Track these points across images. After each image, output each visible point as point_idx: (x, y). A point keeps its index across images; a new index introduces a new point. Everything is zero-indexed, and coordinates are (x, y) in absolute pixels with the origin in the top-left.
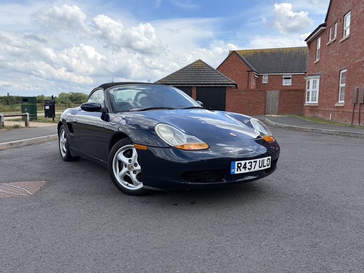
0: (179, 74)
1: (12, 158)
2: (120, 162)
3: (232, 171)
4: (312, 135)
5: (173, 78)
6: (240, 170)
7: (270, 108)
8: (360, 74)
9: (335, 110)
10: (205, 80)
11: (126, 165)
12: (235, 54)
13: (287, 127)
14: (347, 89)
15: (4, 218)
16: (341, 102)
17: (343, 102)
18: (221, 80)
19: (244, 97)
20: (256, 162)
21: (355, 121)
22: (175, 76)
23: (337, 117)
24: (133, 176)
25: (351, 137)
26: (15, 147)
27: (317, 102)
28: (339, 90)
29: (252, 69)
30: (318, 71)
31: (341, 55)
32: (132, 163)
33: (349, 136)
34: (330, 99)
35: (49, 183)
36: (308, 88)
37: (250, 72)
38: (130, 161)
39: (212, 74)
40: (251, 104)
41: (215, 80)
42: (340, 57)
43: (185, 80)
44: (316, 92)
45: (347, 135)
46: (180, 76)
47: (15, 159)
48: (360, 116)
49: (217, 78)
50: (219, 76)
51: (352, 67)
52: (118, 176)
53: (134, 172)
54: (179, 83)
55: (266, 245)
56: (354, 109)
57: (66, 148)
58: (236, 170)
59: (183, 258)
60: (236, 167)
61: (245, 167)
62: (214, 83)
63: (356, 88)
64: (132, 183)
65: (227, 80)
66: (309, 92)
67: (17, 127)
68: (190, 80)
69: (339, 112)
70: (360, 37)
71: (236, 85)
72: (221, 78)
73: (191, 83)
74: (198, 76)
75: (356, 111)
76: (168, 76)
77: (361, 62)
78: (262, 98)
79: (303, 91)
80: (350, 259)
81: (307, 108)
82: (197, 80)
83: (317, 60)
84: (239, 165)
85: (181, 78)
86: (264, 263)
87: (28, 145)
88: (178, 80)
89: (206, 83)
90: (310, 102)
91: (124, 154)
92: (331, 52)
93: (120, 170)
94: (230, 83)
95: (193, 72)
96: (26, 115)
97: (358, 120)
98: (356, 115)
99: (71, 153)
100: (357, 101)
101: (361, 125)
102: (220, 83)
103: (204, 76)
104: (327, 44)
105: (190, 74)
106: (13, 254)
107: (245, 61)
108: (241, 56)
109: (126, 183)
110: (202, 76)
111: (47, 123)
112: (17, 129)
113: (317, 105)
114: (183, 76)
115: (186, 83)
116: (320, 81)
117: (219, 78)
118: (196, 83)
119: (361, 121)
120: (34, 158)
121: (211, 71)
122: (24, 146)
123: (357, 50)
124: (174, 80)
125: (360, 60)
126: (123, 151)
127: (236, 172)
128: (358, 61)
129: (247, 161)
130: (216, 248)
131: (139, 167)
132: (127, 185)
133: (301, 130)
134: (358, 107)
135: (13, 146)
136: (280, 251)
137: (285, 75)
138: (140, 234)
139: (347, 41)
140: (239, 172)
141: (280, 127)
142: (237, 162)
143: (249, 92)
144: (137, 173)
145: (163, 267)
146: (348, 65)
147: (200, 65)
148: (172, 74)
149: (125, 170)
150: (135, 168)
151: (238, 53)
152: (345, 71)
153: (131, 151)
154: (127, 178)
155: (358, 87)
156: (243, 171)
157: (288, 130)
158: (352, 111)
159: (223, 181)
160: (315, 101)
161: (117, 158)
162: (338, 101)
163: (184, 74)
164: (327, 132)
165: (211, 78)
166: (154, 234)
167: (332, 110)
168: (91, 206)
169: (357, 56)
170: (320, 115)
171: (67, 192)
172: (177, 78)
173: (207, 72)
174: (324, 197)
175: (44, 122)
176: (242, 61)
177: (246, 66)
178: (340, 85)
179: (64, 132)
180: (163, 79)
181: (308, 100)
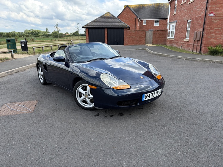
0: (97, 21)
1: (12, 83)
2: (80, 93)
3: (143, 99)
4: (173, 60)
5: (94, 23)
6: (147, 98)
7: (148, 40)
8: (199, 24)
9: (184, 43)
10: (112, 25)
11: (83, 95)
12: (128, 8)
13: (159, 54)
14: (191, 32)
15: (21, 131)
16: (187, 39)
17: (188, 38)
18: (121, 25)
19: (134, 35)
20: (155, 93)
21: (194, 49)
22: (94, 22)
23: (184, 47)
24: (88, 101)
25: (193, 60)
26: (10, 74)
27: (174, 38)
28: (186, 32)
29: (137, 17)
30: (175, 20)
31: (189, 11)
32: (87, 94)
33: (192, 60)
34: (181, 37)
35: (39, 102)
36: (169, 30)
37: (136, 19)
38: (86, 93)
39: (116, 21)
40: (137, 39)
41: (117, 25)
42: (188, 12)
43: (101, 25)
44: (173, 32)
45: (191, 59)
46: (97, 22)
47: (13, 84)
48: (197, 47)
49: (119, 23)
50: (120, 22)
51: (194, 19)
52: (79, 100)
53: (89, 98)
54: (97, 26)
55: (165, 143)
56: (194, 43)
57: (43, 78)
58: (145, 98)
59: (125, 154)
60: (145, 97)
61: (149, 97)
62: (117, 26)
63: (196, 31)
64: (87, 104)
65: (124, 25)
66: (169, 32)
67: (7, 59)
68: (103, 25)
69: (186, 44)
70: (200, 2)
71: (129, 27)
72: (121, 23)
73: (104, 26)
74: (108, 22)
75: (195, 44)
76: (91, 22)
77: (200, 16)
78: (144, 35)
79: (166, 31)
80: (206, 150)
81: (168, 41)
82: (108, 25)
83: (175, 13)
84: (147, 96)
85: (98, 23)
86: (166, 155)
87: (17, 72)
88: (97, 25)
89: (113, 26)
90: (170, 37)
91: (82, 88)
92: (183, 9)
93: (80, 97)
94: (126, 26)
95: (105, 19)
96: (12, 52)
97: (196, 50)
98: (195, 47)
99: (47, 81)
100: (196, 39)
101: (197, 52)
102: (121, 26)
103: (111, 22)
104: (181, 4)
105: (103, 21)
106: (35, 157)
107: (134, 12)
108: (131, 9)
109: (84, 104)
110: (110, 22)
111: (24, 55)
112: (8, 61)
113: (174, 39)
114: (99, 22)
115: (101, 26)
116: (176, 25)
117: (120, 23)
118: (107, 26)
119: (197, 50)
120: (24, 83)
121: (115, 19)
122: (15, 73)
123: (198, 10)
124: (94, 25)
125: (199, 16)
126: (81, 87)
127: (145, 100)
128: (198, 16)
129: (151, 93)
130: (140, 146)
131: (91, 96)
132: (85, 105)
133: (166, 56)
134: (196, 42)
135: (9, 74)
136: (172, 146)
137: (155, 20)
138: (99, 138)
139: (192, 4)
140: (146, 99)
141: (155, 54)
142: (145, 95)
143: (137, 32)
144: (90, 99)
145: (117, 161)
146: (192, 18)
147: (109, 16)
148: (93, 21)
149: (83, 97)
150: (89, 97)
151: (130, 7)
152: (190, 21)
153: (86, 87)
154: (84, 101)
155: (197, 31)
156: (148, 98)
157: (159, 56)
158: (193, 44)
159: (137, 104)
160: (173, 37)
161: (78, 90)
162: (185, 38)
163: (100, 21)
164: (181, 58)
165: (115, 23)
166: (106, 138)
167: (182, 43)
168: (67, 119)
169: (198, 13)
170: (175, 45)
171: (51, 109)
172: (96, 23)
173: (113, 19)
174: (187, 107)
175: (22, 54)
176: (132, 12)
177: (134, 15)
178: (187, 29)
179: (41, 69)
180: (88, 24)
181: (169, 37)
